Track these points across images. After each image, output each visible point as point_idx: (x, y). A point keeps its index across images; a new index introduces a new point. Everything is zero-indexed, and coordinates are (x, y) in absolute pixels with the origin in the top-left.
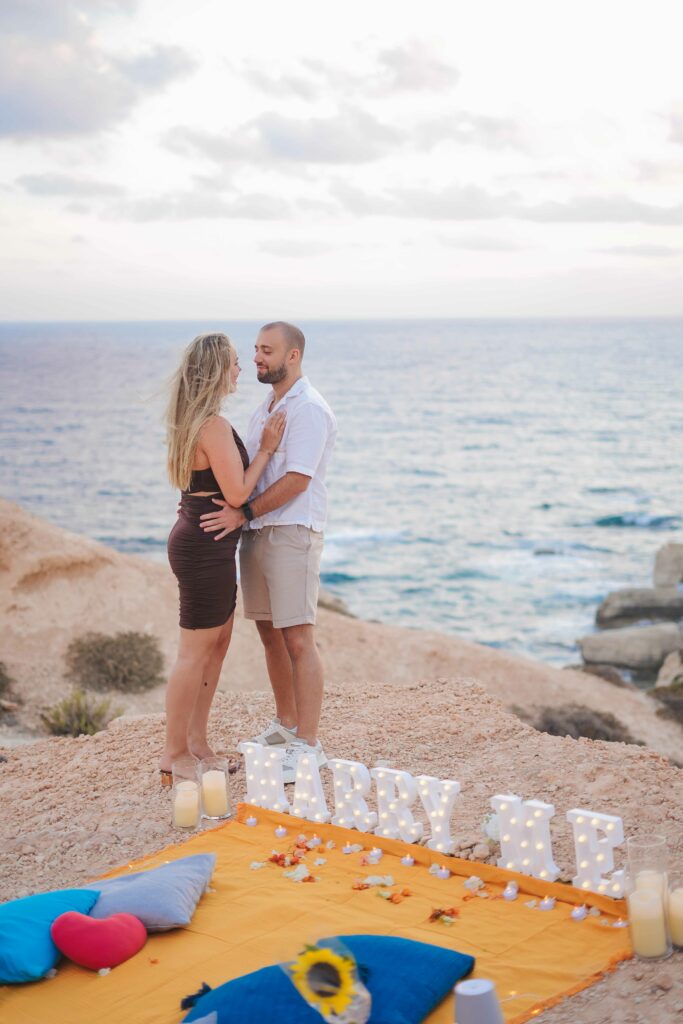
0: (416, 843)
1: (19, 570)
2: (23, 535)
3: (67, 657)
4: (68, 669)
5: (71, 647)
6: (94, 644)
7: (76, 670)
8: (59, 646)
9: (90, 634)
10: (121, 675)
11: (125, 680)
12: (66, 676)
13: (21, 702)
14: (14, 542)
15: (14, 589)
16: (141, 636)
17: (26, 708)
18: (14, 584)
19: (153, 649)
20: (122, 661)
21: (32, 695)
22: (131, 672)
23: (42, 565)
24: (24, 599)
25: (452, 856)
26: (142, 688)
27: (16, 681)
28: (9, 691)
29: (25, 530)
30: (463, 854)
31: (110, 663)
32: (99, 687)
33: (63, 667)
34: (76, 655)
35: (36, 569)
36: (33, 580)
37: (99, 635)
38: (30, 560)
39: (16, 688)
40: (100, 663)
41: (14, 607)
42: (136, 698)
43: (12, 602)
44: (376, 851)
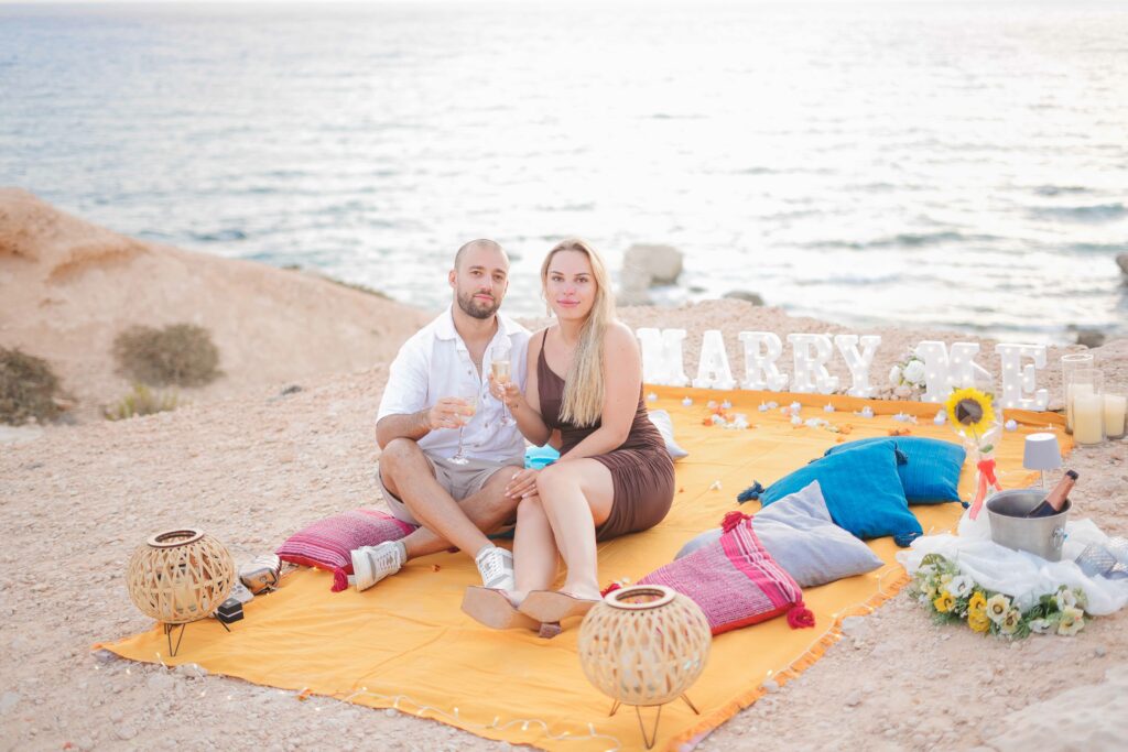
0: (834, 393)
1: (50, 262)
2: (50, 223)
3: (114, 352)
4: (118, 365)
5: (117, 342)
6: (142, 337)
7: (128, 365)
8: (104, 340)
9: (135, 327)
10: (177, 370)
11: (182, 374)
12: (117, 372)
13: (75, 400)
14: (42, 231)
15: (46, 282)
16: (191, 328)
17: (82, 406)
18: (46, 276)
19: (205, 341)
20: (176, 354)
21: (86, 392)
22: (187, 366)
23: (74, 255)
24: (59, 293)
25: (874, 399)
26: (200, 382)
27: (63, 379)
28: (60, 390)
29: (52, 216)
30: (885, 396)
31: (165, 357)
32: (153, 381)
33: (111, 363)
34: (123, 350)
35: (68, 259)
36: (67, 271)
37: (145, 328)
38: (61, 249)
39: (66, 386)
40: (152, 357)
41: (48, 301)
42: (197, 393)
43: (45, 296)
44: (795, 405)
